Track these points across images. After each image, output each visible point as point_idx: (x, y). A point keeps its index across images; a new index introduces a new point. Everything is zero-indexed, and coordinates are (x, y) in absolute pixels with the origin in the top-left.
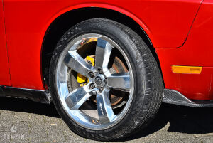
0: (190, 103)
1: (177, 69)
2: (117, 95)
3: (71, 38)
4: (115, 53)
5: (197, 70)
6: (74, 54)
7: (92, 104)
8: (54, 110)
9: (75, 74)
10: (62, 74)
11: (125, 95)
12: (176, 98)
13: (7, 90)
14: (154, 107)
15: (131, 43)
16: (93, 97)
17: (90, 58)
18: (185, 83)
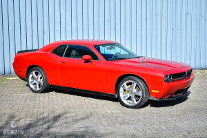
0: (156, 99)
1: (153, 91)
2: (137, 97)
3: (125, 81)
4: (137, 86)
5: (157, 91)
6: (125, 85)
7: (129, 99)
8: (118, 100)
9: (125, 90)
10: (121, 90)
11: (139, 97)
12: (152, 98)
13: (103, 94)
14: (147, 100)
15: (141, 84)
16: (130, 97)
17: (129, 86)
18: (155, 95)
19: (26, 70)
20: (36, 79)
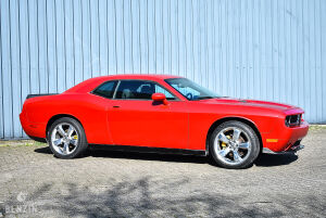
0: (273, 153)
1: (268, 140)
4: (242, 135)
5: (275, 141)
6: (222, 134)
16: (231, 152)
17: (229, 136)
18: (271, 146)
19: (46, 124)
20: (64, 137)
